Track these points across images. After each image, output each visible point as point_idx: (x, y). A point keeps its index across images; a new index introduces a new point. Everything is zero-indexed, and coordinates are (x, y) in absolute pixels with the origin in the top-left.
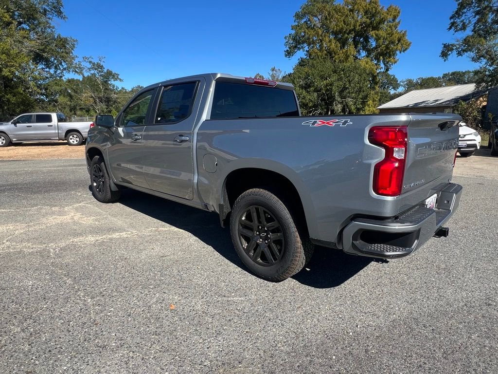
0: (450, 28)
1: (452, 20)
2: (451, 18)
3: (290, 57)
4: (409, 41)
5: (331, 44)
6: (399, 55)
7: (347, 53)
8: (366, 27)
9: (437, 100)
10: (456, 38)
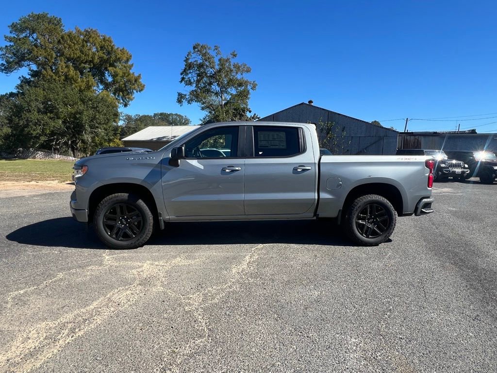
0: (181, 82)
1: (182, 76)
2: (181, 74)
3: (7, 73)
4: (143, 83)
5: (69, 71)
6: (136, 95)
7: (89, 83)
8: (103, 61)
9: (175, 137)
10: (187, 90)
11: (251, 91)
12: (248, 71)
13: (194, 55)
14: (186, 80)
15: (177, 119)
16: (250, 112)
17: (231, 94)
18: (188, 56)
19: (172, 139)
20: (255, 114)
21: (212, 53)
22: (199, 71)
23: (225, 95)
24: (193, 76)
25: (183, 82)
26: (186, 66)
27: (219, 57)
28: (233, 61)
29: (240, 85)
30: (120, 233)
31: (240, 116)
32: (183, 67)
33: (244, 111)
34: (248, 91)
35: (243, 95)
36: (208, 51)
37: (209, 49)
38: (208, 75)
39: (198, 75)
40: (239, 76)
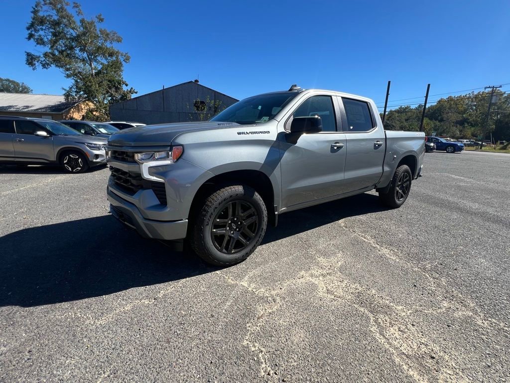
10: (39, 50)
11: (123, 63)
12: (119, 40)
13: (45, 8)
14: (36, 37)
15: (10, 86)
16: (127, 85)
17: (102, 64)
18: (36, 6)
19: (23, 109)
20: (132, 88)
21: (70, 10)
22: (54, 29)
23: (95, 63)
24: (45, 34)
25: (32, 39)
26: (33, 19)
27: (81, 17)
28: (99, 26)
29: (111, 55)
30: (232, 244)
31: (116, 89)
32: (30, 21)
33: (119, 84)
34: (121, 63)
35: (116, 66)
36: (66, 7)
37: (67, 4)
38: (68, 36)
39: (54, 35)
40: (108, 45)
